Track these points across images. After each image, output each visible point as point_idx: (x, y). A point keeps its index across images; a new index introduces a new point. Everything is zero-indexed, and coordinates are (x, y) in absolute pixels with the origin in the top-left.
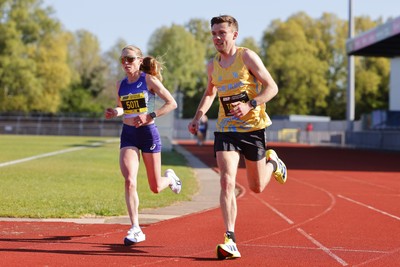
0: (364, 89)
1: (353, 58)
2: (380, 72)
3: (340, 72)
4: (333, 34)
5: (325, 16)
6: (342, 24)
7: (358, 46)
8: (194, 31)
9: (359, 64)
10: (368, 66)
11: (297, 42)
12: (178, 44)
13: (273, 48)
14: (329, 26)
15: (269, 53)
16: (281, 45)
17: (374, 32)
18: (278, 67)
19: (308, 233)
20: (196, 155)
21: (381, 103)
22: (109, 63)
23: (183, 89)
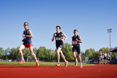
0: (112, 57)
2: (114, 55)
4: (108, 50)
5: (107, 48)
7: (111, 51)
9: (112, 53)
11: (103, 51)
12: (89, 51)
23: (89, 57)
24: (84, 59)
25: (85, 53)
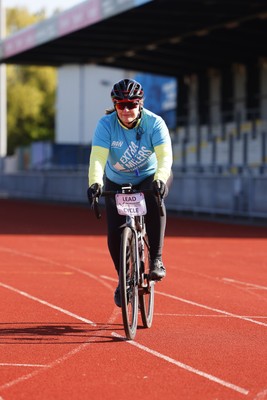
0: (20, 110)
1: (3, 67)
2: (42, 87)
7: (11, 50)
9: (13, 75)
17: (34, 31)
21: (44, 131)
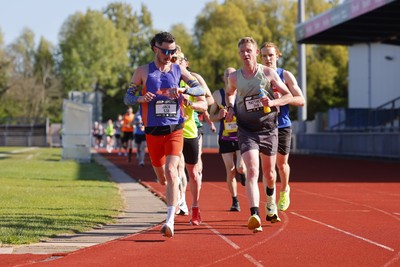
0: (318, 83)
1: (303, 46)
2: (336, 63)
3: (288, 62)
4: (280, 18)
6: (289, 7)
7: (310, 32)
8: (114, 18)
9: (312, 53)
10: (322, 55)
11: (236, 29)
12: (95, 33)
13: (208, 35)
14: (275, 9)
15: (203, 42)
16: (218, 33)
17: (329, 15)
18: (215, 59)
19: (257, 260)
20: (120, 167)
21: (338, 100)
22: (13, 58)
23: (102, 88)
24: (47, 103)
25: (65, 48)
